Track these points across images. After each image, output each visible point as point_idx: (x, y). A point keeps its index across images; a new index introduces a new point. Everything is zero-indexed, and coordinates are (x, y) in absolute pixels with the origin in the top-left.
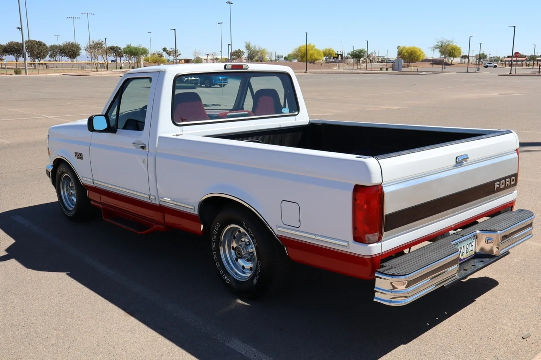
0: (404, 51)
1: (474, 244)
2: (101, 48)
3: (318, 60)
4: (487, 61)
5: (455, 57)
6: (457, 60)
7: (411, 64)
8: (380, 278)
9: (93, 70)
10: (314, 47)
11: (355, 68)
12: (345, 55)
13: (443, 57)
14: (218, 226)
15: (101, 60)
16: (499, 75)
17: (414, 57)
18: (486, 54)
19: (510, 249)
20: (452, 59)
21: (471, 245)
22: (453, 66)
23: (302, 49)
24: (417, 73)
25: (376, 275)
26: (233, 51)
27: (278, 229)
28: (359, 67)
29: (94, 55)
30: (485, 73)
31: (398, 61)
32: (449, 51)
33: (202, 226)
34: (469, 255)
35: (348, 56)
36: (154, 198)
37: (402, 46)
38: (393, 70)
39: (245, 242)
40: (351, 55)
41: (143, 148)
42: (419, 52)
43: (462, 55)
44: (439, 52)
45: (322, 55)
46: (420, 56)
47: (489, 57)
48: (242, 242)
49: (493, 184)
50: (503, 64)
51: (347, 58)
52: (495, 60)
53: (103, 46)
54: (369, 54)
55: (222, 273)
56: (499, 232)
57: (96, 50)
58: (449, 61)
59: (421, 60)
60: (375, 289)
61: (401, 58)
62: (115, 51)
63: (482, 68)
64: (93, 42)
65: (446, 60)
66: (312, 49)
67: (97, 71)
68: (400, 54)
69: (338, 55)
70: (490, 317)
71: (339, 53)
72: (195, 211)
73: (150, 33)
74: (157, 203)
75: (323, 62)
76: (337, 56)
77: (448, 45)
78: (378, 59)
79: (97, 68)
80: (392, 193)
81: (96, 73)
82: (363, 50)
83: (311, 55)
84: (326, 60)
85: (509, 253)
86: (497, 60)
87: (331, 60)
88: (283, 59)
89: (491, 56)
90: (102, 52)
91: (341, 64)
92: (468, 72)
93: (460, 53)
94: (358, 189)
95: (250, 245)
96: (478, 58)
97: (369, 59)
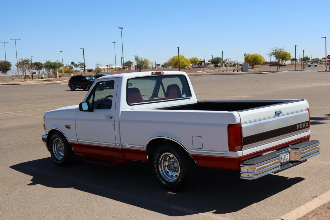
0: (250, 57)
1: (288, 155)
2: (28, 64)
3: (187, 66)
4: (310, 61)
5: (286, 60)
6: (288, 62)
7: (255, 66)
8: (243, 167)
9: (21, 80)
10: (183, 57)
11: (215, 70)
12: (207, 62)
13: (278, 60)
14: (157, 155)
15: (28, 73)
16: (318, 72)
17: (257, 61)
18: (308, 57)
19: (307, 158)
20: (284, 61)
21: (286, 156)
22: (285, 66)
23: (175, 58)
24: (260, 72)
25: (241, 166)
26: (124, 62)
27: (191, 151)
28: (217, 70)
29: (23, 69)
30: (308, 70)
31: (245, 64)
32: (282, 56)
33: (148, 156)
34: (286, 161)
35: (209, 62)
36: (118, 144)
37: (247, 53)
38: (242, 71)
39: (172, 161)
40: (211, 62)
41: (111, 118)
42: (260, 57)
43: (291, 58)
44: (274, 57)
45: (190, 62)
46: (261, 60)
47: (311, 59)
48: (171, 162)
49: (296, 125)
50: (321, 64)
51: (208, 64)
52: (316, 61)
53: (29, 63)
54: (224, 60)
55: (160, 179)
56: (300, 149)
57: (24, 66)
58: (282, 63)
59: (262, 63)
60: (241, 173)
61: (248, 62)
62: (38, 66)
63: (306, 67)
64: (22, 60)
65: (280, 62)
66: (182, 59)
67: (25, 81)
68: (247, 59)
69: (202, 62)
70: (299, 191)
71: (202, 60)
72: (144, 148)
73: (62, 51)
74: (120, 147)
75: (191, 67)
76: (200, 62)
77: (281, 52)
78: (231, 64)
79: (25, 79)
80: (246, 127)
81: (25, 82)
82: (219, 58)
83: (182, 63)
84: (193, 66)
85: (307, 160)
86: (317, 61)
87: (197, 66)
88: (161, 66)
89: (313, 58)
90: (28, 66)
91: (205, 68)
92: (296, 70)
93: (290, 57)
94: (230, 126)
95: (175, 163)
96: (303, 60)
97: (224, 64)
